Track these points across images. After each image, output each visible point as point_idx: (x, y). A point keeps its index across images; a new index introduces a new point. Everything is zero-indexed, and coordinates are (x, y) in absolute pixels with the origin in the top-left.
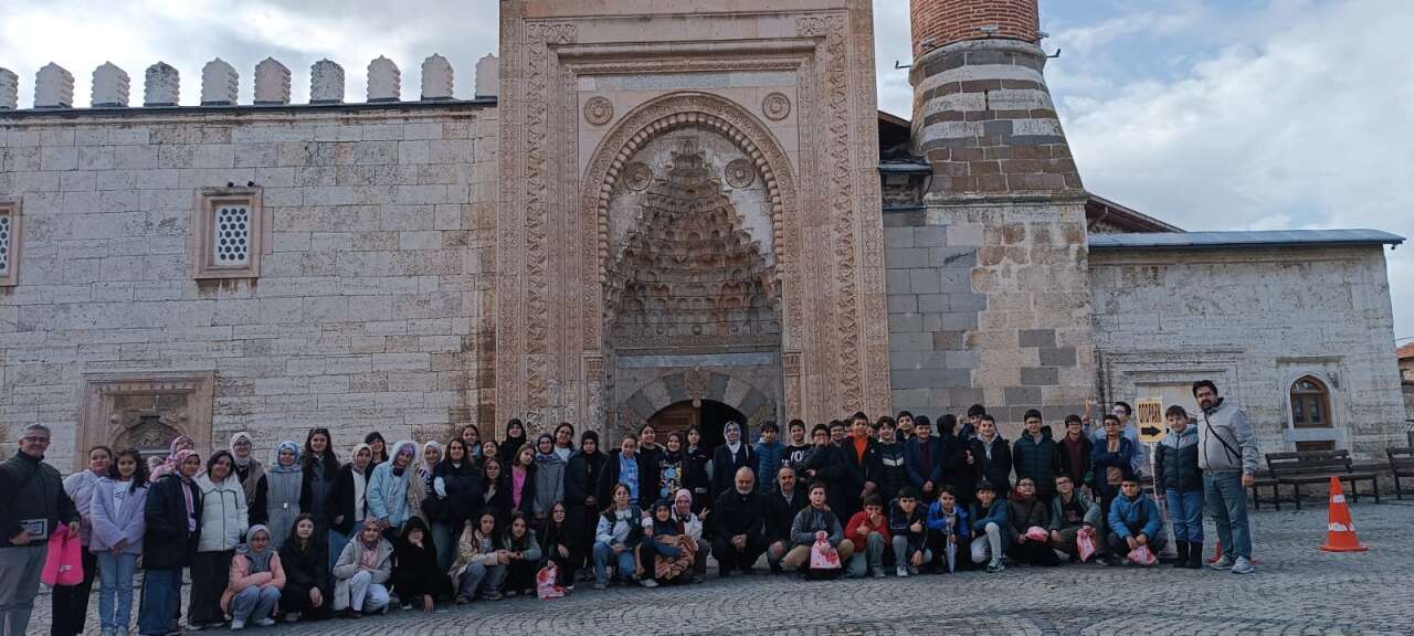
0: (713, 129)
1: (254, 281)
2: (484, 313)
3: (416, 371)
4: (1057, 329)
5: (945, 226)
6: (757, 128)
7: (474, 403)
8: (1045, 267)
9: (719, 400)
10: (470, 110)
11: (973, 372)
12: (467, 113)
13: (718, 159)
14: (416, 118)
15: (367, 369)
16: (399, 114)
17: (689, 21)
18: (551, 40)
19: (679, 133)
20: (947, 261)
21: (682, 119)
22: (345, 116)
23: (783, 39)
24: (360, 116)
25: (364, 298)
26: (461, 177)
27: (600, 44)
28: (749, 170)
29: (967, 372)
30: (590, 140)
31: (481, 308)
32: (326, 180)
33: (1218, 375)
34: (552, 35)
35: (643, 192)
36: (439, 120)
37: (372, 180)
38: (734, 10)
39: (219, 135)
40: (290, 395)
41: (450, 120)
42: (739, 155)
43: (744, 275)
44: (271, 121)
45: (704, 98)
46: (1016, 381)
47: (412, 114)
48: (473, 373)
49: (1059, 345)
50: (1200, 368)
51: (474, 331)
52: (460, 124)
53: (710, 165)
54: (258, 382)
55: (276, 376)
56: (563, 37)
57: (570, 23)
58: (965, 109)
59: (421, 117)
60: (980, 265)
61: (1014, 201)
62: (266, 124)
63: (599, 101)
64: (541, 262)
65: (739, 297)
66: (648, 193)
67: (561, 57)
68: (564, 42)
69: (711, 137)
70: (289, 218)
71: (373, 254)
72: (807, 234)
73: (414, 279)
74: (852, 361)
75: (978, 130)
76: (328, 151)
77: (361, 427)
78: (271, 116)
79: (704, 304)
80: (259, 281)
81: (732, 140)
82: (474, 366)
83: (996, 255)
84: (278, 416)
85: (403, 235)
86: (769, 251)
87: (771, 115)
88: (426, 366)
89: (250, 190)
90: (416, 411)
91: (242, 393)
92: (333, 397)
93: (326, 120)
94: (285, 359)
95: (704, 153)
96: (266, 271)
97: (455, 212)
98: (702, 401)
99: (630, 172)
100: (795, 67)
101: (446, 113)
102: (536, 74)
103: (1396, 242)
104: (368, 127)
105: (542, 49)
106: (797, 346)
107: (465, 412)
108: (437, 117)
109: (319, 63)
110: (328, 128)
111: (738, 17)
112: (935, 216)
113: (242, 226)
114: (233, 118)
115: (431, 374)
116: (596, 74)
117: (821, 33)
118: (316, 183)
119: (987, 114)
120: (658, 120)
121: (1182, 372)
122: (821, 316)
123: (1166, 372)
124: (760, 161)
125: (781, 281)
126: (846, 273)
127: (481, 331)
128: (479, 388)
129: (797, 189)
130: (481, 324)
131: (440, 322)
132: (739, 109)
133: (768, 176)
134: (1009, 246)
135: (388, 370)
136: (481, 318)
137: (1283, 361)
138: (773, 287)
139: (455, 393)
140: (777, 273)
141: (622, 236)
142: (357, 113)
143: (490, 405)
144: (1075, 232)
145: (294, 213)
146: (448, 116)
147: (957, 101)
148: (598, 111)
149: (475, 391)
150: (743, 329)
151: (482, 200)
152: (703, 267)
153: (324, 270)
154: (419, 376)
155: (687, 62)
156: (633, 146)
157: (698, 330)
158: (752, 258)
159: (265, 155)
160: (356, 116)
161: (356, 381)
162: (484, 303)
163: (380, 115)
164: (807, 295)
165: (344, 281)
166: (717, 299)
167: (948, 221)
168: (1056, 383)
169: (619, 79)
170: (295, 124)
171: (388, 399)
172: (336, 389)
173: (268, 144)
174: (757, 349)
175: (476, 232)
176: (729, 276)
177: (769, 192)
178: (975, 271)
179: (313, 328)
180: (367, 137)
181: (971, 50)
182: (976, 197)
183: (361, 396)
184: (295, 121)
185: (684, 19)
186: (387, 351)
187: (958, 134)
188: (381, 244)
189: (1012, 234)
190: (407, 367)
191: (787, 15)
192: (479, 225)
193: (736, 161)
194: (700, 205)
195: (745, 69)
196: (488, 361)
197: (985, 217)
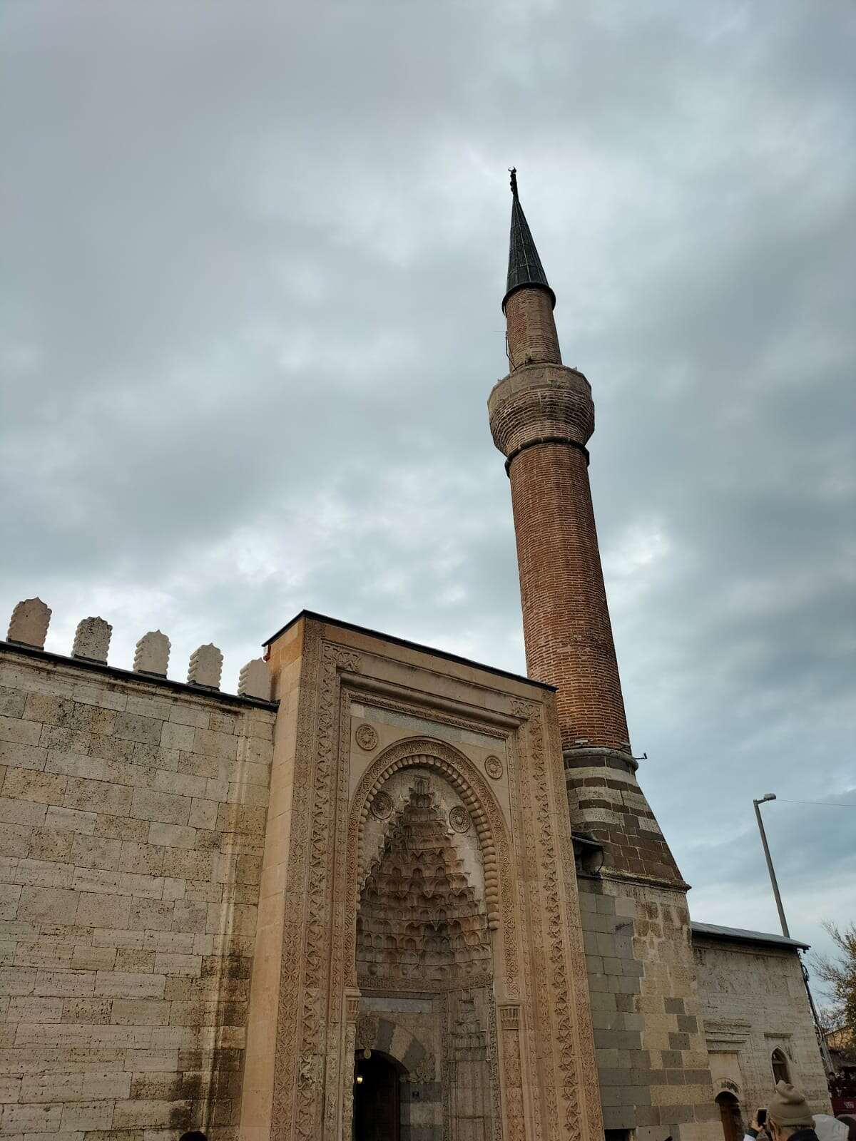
0: (442, 775)
2: (234, 931)
3: (148, 998)
4: (684, 999)
5: (614, 897)
6: (480, 782)
7: (209, 1046)
8: (672, 943)
9: (387, 1052)
10: (239, 706)
11: (641, 1034)
12: (236, 709)
13: (445, 803)
14: (186, 701)
15: (87, 992)
16: (168, 693)
17: (441, 680)
18: (340, 664)
19: (416, 772)
20: (618, 928)
21: (424, 760)
22: (112, 681)
23: (502, 714)
25: (101, 897)
26: (223, 773)
27: (377, 679)
28: (469, 817)
29: (637, 1034)
30: (359, 763)
31: (231, 923)
32: (78, 746)
33: (741, 1045)
34: (343, 660)
35: (386, 821)
36: (207, 709)
37: (130, 757)
38: (474, 681)
41: (218, 711)
42: (460, 803)
43: (433, 917)
45: (443, 747)
46: (667, 1048)
47: (183, 696)
48: (212, 1006)
49: (687, 1014)
50: (735, 1038)
51: (219, 952)
52: (228, 719)
53: (437, 807)
56: (350, 665)
57: (357, 654)
58: (611, 801)
59: (191, 702)
60: (636, 935)
61: (650, 883)
62: (19, 668)
63: (366, 728)
65: (415, 938)
66: (389, 823)
67: (345, 683)
68: (349, 669)
69: (441, 782)
70: (24, 783)
71: (117, 844)
72: (518, 884)
73: (158, 880)
74: (565, 1018)
75: (620, 820)
76: (85, 714)
77: (69, 1073)
78: (29, 661)
79: (384, 943)
81: (455, 788)
82: (214, 997)
83: (645, 928)
85: (154, 826)
86: (482, 898)
87: (491, 774)
88: (159, 992)
90: (139, 1053)
92: (38, 1028)
93: (89, 680)
95: (433, 794)
97: (212, 810)
98: (372, 1051)
99: (379, 802)
100: (504, 738)
101: (218, 704)
102: (328, 691)
103: (805, 948)
104: (134, 698)
105: (332, 669)
106: (516, 999)
107: (196, 1058)
108: (208, 705)
109: (92, 620)
110: (89, 691)
111: (474, 687)
112: (608, 888)
115: (163, 1004)
116: (366, 703)
117: (526, 716)
118: (65, 746)
119: (623, 809)
120: (406, 758)
121: (724, 1042)
122: (536, 969)
123: (717, 1041)
124: (480, 812)
125: (495, 929)
126: (554, 929)
127: (227, 953)
128: (217, 1026)
129: (509, 843)
130: (229, 944)
131: (181, 937)
132: (469, 762)
133: (485, 826)
134: (651, 921)
135: (113, 994)
136: (229, 938)
137: (768, 1036)
138: (480, 934)
139: (188, 1030)
140: (489, 921)
141: (366, 862)
142: (126, 682)
143: (230, 1049)
144: (684, 917)
145: (32, 778)
146: (217, 708)
147: (605, 793)
148: (367, 737)
149: (213, 1029)
150: (412, 973)
151: (243, 802)
152: (393, 904)
153: (56, 854)
154: (150, 1005)
155: (434, 712)
156: (387, 776)
157: (374, 969)
158: (456, 902)
159: (10, 702)
160: (125, 684)
161: (72, 1007)
162: (234, 921)
163: (150, 689)
164: (521, 948)
165: (78, 872)
166: (398, 938)
167: (615, 893)
168: (689, 1049)
169: (382, 713)
170: (52, 676)
171: (108, 1035)
172: (44, 1017)
173: (16, 691)
174: (420, 996)
175: (232, 835)
176: (416, 916)
177: (481, 841)
178: (634, 939)
179: (30, 930)
180: (130, 709)
181: (609, 756)
182: (631, 875)
183: (75, 1028)
184: (54, 672)
185: (439, 677)
186: (116, 969)
187: (609, 820)
188: (129, 832)
189: (651, 911)
190: (137, 992)
191: (505, 695)
192: (235, 828)
193: (458, 808)
194: (412, 841)
195: (471, 729)
196: (232, 990)
197: (635, 894)
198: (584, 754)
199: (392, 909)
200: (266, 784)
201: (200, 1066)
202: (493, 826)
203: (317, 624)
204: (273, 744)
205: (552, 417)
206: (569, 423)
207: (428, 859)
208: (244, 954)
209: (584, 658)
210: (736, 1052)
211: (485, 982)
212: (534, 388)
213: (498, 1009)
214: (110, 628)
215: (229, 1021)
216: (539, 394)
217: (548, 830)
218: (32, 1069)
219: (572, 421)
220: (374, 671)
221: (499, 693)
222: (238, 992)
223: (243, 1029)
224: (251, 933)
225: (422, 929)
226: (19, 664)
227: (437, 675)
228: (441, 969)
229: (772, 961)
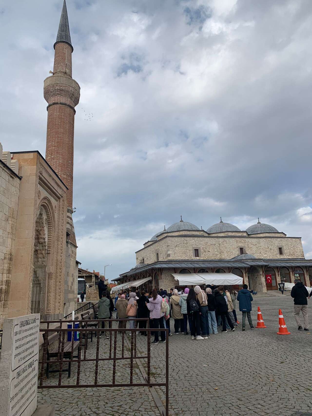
2: (11, 247)
5: (69, 248)
6: (53, 213)
7: (5, 279)
12: (13, 176)
16: (2, 167)
17: (53, 181)
19: (41, 207)
20: (69, 256)
21: (45, 204)
23: (59, 194)
26: (10, 197)
27: (44, 177)
28: (47, 222)
29: (68, 282)
30: (38, 202)
31: (10, 245)
34: (40, 169)
36: (8, 175)
41: (10, 176)
42: (47, 218)
46: (71, 285)
48: (6, 268)
51: (8, 253)
52: (11, 179)
53: (43, 218)
56: (41, 171)
57: (43, 168)
58: (70, 223)
59: (6, 171)
61: (74, 245)
63: (39, 192)
69: (45, 211)
81: (47, 213)
82: (6, 265)
83: (72, 256)
87: (55, 211)
95: (43, 214)
97: (7, 209)
100: (57, 201)
101: (10, 173)
103: (80, 264)
105: (39, 172)
106: (52, 272)
107: (2, 282)
112: (69, 245)
116: (40, 184)
117: (63, 196)
122: (57, 264)
124: (51, 221)
125: (50, 253)
128: (7, 274)
129: (55, 231)
130: (10, 251)
131: (1, 247)
132: (52, 206)
133: (51, 225)
136: (10, 249)
138: (44, 254)
139: (1, 274)
140: (48, 251)
143: (8, 280)
148: (39, 195)
155: (49, 190)
164: (55, 259)
169: (41, 187)
175: (11, 218)
177: (49, 229)
178: (70, 259)
182: (72, 243)
187: (70, 228)
189: (73, 252)
192: (12, 216)
195: (53, 197)
196: (10, 264)
197: (71, 247)
201: (2, 285)
202: (53, 226)
208: (12, 254)
209: (69, 180)
211: (44, 267)
213: (47, 274)
215: (9, 273)
217: (63, 229)
221: (61, 188)
223: (11, 275)
224: (13, 248)
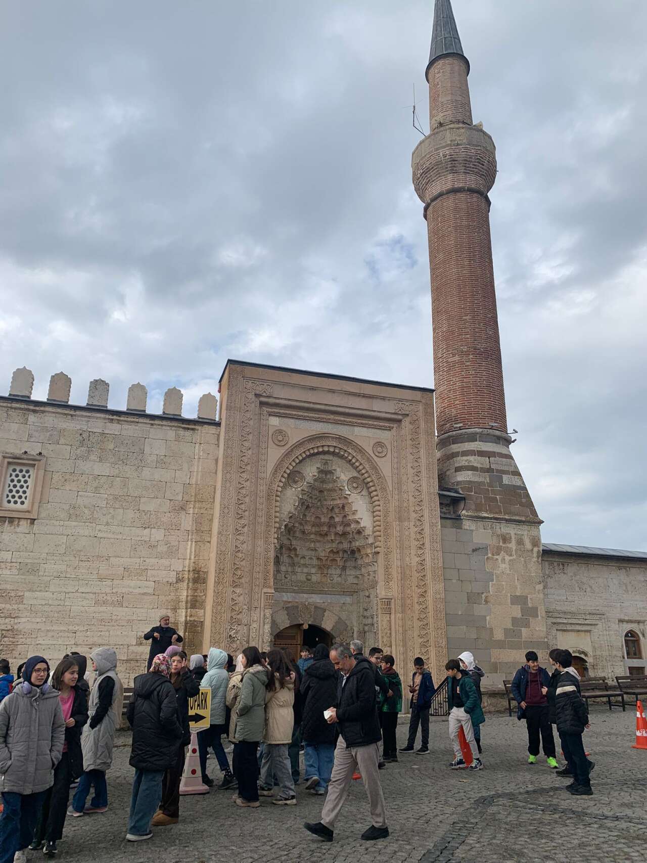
0: (342, 457)
1: (33, 521)
2: (195, 557)
3: (144, 594)
4: (529, 596)
5: (472, 531)
6: (369, 460)
8: (522, 559)
9: (319, 625)
10: (195, 425)
11: (488, 618)
12: (192, 427)
13: (343, 475)
14: (159, 425)
15: (108, 590)
16: (148, 421)
17: (336, 394)
18: (257, 392)
19: (322, 457)
20: (474, 551)
21: (326, 449)
22: (110, 417)
23: (386, 413)
24: (122, 419)
25: (112, 541)
26: (185, 466)
27: (286, 399)
28: (362, 483)
29: (484, 618)
30: (274, 454)
31: (193, 553)
32: (92, 457)
33: (593, 627)
34: (259, 389)
35: (299, 489)
36: (173, 428)
37: (125, 461)
38: (362, 392)
39: (19, 417)
40: (50, 605)
41: (181, 429)
42: (356, 474)
43: (345, 545)
44: (57, 413)
45: (340, 439)
46: (510, 626)
47: (157, 422)
48: (183, 598)
49: (530, 605)
50: (586, 622)
51: (186, 569)
52: (188, 433)
53: (339, 478)
54: (27, 594)
55: (40, 591)
56: (265, 392)
57: (270, 384)
58: (479, 466)
59: (162, 425)
60: (490, 555)
61: (507, 520)
62: (54, 415)
63: (280, 432)
64: (243, 527)
65: (336, 559)
66: (302, 490)
67: (262, 404)
68: (264, 394)
69: (340, 462)
70: (63, 480)
71: (121, 511)
72: (395, 524)
73: (147, 530)
74: (424, 607)
75: (485, 478)
76: (96, 439)
77: (101, 631)
78: (59, 410)
79: (315, 562)
80: (36, 522)
81: (352, 465)
82: (184, 593)
83: (498, 550)
84: (38, 620)
85: (143, 500)
86: (371, 533)
87: (377, 454)
88: (151, 591)
89: (38, 457)
90: (140, 622)
91: (14, 602)
92: (83, 609)
93: (97, 418)
94: (49, 579)
95: (335, 470)
96: (43, 515)
97: (179, 488)
98: (309, 625)
99: (293, 477)
100: (390, 429)
101: (179, 425)
102: (248, 411)
104: (126, 426)
105: (251, 396)
106: (391, 595)
108: (173, 426)
109: (96, 381)
110: (98, 424)
111: (364, 396)
112: (467, 524)
113: (26, 482)
114: (32, 407)
115: (154, 596)
116: (280, 416)
117: (407, 413)
118: (85, 458)
119: (489, 470)
120: (313, 448)
121: (577, 624)
122: (404, 577)
123: (571, 624)
124: (369, 480)
125: (378, 553)
126: (420, 552)
127: (191, 569)
128: (186, 609)
129: (390, 498)
130: (192, 564)
131: (163, 561)
132: (360, 448)
133: (373, 488)
134: (504, 545)
135: (124, 592)
136: (192, 561)
137: (621, 621)
138: (370, 555)
139: (169, 611)
140: (375, 548)
141: (285, 515)
142: (120, 417)
143: (194, 621)
144: (536, 542)
145: (67, 477)
146: (180, 427)
147: (474, 461)
148: (280, 438)
149: (184, 611)
150: (337, 579)
151: (199, 483)
152: (319, 538)
153: (84, 518)
154: (145, 597)
155: (332, 417)
156: (297, 461)
157: (309, 577)
158: (356, 536)
159: (51, 435)
160: (119, 418)
161: (100, 598)
162: (195, 551)
163: (135, 420)
164: (396, 563)
165: (98, 527)
166: (324, 559)
167: (473, 528)
168: (529, 627)
169: (293, 420)
170: (74, 417)
171: (121, 613)
172: (85, 603)
173: (54, 428)
174: (344, 593)
175: (193, 503)
176: (334, 545)
177: (372, 498)
178: (488, 558)
179: (73, 558)
180: (124, 433)
181: (481, 434)
182: (488, 515)
183: (103, 609)
184: (75, 415)
185: (334, 392)
186: (124, 579)
187: (476, 479)
188: (127, 504)
189: (505, 539)
190: (138, 591)
191: (389, 400)
192: (195, 498)
193: (354, 478)
194: (325, 500)
195: (363, 426)
196: (195, 590)
197: (492, 528)
198: (461, 434)
199: (319, 541)
200: (214, 471)
202: (378, 488)
203: (239, 368)
204: (218, 446)
205: (453, 171)
206: (469, 173)
207: (337, 510)
208: (202, 570)
209: (468, 364)
210: (589, 631)
211: (374, 585)
212: (437, 149)
213: (380, 601)
214: (107, 385)
215: (194, 606)
216: (441, 153)
217: (419, 489)
218: (81, 629)
219: (471, 171)
220: (282, 394)
221: (383, 398)
222: (198, 591)
223: (203, 611)
224: (206, 558)
225: (341, 553)
226: (54, 413)
227: (332, 391)
228: (357, 577)
229: (633, 571)
